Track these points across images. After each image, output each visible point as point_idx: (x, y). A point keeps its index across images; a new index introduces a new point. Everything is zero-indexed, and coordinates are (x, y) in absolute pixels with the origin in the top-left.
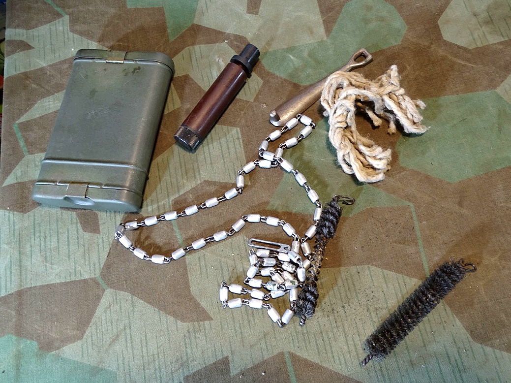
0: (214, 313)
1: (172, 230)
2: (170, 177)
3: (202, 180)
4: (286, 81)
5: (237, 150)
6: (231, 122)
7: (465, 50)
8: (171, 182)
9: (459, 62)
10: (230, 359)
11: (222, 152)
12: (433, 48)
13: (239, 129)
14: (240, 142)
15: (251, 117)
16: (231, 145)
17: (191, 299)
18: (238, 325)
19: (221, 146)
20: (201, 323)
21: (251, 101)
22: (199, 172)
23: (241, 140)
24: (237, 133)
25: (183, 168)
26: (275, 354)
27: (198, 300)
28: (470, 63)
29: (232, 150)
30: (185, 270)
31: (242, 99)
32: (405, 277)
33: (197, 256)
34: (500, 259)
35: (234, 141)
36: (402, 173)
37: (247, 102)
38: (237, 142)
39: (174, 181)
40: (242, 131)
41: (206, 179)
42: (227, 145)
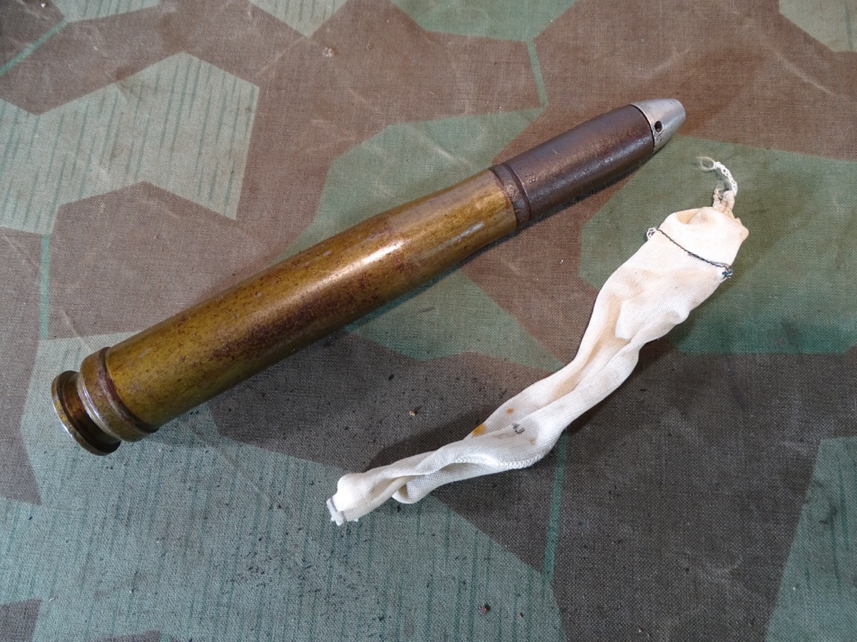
0: (49, 489)
1: (36, 273)
2: (77, 154)
3: (140, 180)
4: (397, 10)
5: (237, 134)
6: (246, 70)
7: (821, 50)
8: (75, 164)
9: (799, 74)
10: (43, 608)
11: (203, 130)
12: (748, 26)
13: (257, 89)
14: (249, 118)
15: (293, 71)
16: (228, 119)
17: (14, 440)
18: (88, 535)
19: (207, 115)
20: (15, 503)
21: (306, 34)
22: (140, 160)
23: (253, 116)
24: (252, 97)
25: (111, 142)
26: (141, 631)
27: (28, 449)
28: (822, 83)
29: (226, 131)
30: (28, 370)
31: (290, 25)
32: (495, 544)
33: (63, 348)
34: (735, 575)
35: (237, 114)
36: (576, 295)
37: (297, 34)
38: (243, 118)
39: (81, 163)
40: (262, 95)
41: (148, 180)
42: (221, 118)
